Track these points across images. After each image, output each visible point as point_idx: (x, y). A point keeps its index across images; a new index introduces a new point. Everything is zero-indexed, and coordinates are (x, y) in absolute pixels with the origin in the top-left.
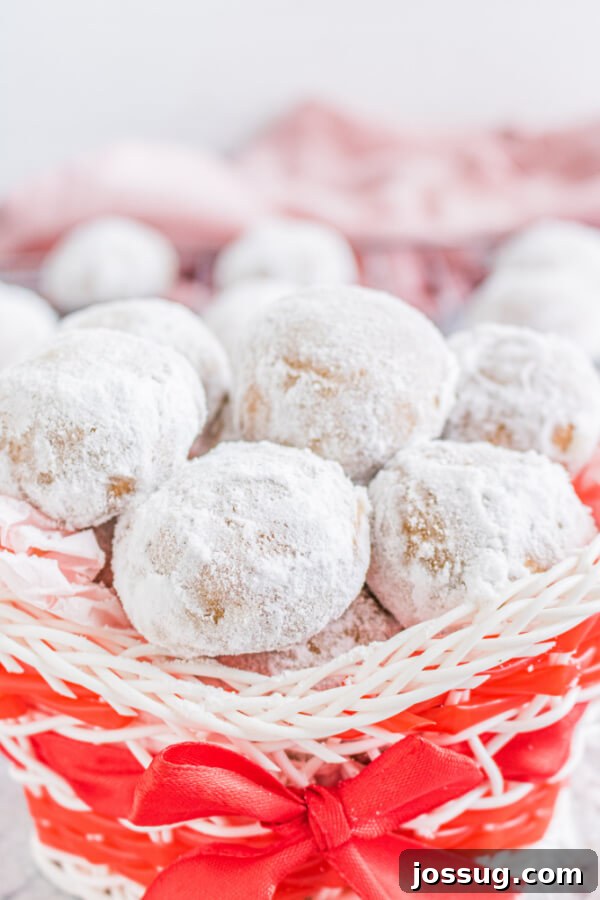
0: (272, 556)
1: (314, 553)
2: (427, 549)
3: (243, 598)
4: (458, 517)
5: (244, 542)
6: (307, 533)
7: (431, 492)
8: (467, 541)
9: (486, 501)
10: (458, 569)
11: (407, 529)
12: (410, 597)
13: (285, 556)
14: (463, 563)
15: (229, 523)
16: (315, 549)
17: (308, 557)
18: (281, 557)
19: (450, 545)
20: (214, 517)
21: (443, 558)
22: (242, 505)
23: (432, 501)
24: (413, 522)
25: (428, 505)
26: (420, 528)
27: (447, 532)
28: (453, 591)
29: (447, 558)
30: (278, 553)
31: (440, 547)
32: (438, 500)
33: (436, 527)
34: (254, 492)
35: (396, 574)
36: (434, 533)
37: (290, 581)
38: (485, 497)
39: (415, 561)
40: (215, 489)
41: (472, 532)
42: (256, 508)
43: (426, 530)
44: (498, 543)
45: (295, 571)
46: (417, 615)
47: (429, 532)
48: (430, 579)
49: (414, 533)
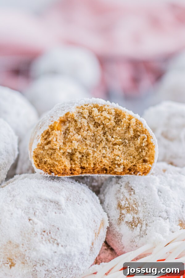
0: (47, 243)
1: (68, 247)
2: (129, 217)
3: (26, 261)
4: (145, 201)
5: (35, 233)
6: (67, 235)
7: (133, 188)
8: (149, 213)
9: (159, 193)
10: (144, 228)
11: (120, 207)
12: (121, 241)
13: (53, 244)
14: (146, 225)
15: (30, 220)
16: (69, 245)
17: (65, 248)
18: (51, 245)
19: (141, 215)
20: (23, 215)
21: (137, 222)
22: (39, 212)
23: (132, 193)
24: (123, 203)
25: (130, 195)
26: (126, 206)
27: (139, 209)
28: (142, 238)
29: (139, 222)
30: (50, 242)
31: (136, 216)
32: (135, 192)
33: (134, 206)
34: (47, 207)
35: (114, 229)
36: (133, 209)
37: (52, 258)
38: (159, 191)
39: (123, 223)
40: (29, 200)
41: (151, 209)
42: (46, 215)
43: (129, 207)
44: (165, 215)
45: (56, 254)
46: (124, 250)
47: (130, 209)
48: (131, 232)
49: (123, 209)
